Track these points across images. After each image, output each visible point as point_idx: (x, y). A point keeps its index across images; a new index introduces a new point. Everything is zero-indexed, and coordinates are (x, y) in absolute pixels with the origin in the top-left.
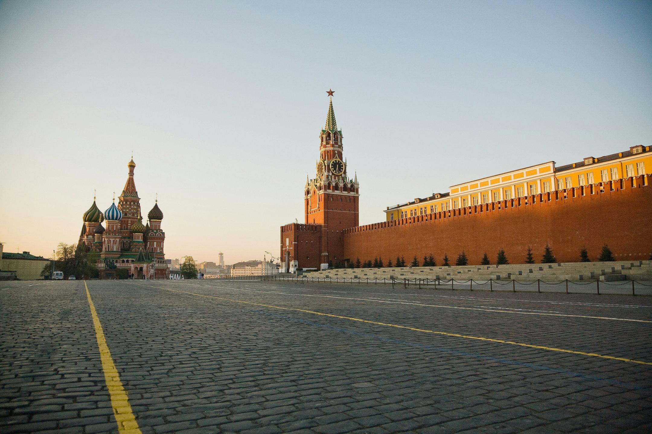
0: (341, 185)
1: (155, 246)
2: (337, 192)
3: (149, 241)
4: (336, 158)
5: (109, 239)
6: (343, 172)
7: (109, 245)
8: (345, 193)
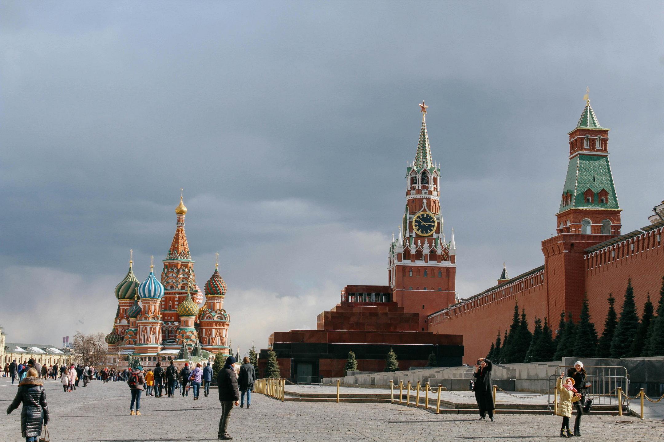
0: (426, 251)
1: (214, 336)
2: (419, 263)
3: (204, 328)
4: (425, 210)
5: (145, 325)
6: (434, 231)
7: (144, 336)
8: (433, 263)
